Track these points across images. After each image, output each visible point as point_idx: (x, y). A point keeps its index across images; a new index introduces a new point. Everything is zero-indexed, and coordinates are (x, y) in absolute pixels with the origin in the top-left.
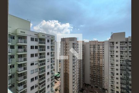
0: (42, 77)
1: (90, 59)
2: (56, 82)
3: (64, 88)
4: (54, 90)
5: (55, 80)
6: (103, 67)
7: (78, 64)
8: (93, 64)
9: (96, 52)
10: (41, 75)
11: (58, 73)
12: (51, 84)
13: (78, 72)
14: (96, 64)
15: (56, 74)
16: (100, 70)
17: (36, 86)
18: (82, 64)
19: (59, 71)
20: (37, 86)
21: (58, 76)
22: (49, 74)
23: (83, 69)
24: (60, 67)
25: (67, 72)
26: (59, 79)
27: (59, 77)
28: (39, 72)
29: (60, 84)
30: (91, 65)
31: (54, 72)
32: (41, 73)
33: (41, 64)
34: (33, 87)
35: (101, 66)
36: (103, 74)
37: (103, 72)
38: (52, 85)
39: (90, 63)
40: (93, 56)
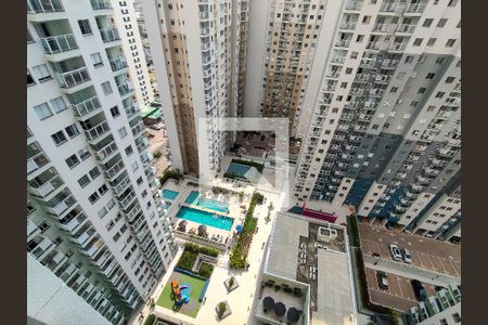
0: (93, 126)
1: (268, 50)
2: (152, 136)
3: (181, 148)
4: (151, 157)
5: (147, 129)
6: (306, 77)
7: (221, 72)
8: (274, 70)
9: (294, 20)
10: (87, 121)
11: (153, 105)
12: (137, 144)
13: (224, 99)
14: (286, 70)
15: (145, 110)
16: (296, 87)
17: (85, 156)
18: (237, 70)
19: (152, 100)
20: (87, 153)
21: (153, 117)
22: (118, 113)
23: (240, 89)
24: (155, 84)
25: (185, 101)
26: (160, 125)
27: (159, 120)
28: (75, 110)
29: (165, 140)
30: (267, 73)
31: (135, 105)
32: (84, 111)
33: (68, 78)
34: (74, 157)
35: (299, 76)
36: (301, 100)
37: (302, 94)
38: (141, 146)
39: (267, 65)
40: (278, 39)
